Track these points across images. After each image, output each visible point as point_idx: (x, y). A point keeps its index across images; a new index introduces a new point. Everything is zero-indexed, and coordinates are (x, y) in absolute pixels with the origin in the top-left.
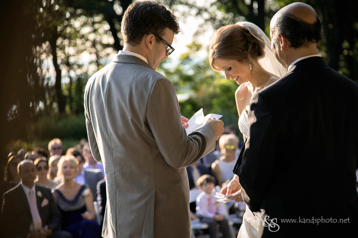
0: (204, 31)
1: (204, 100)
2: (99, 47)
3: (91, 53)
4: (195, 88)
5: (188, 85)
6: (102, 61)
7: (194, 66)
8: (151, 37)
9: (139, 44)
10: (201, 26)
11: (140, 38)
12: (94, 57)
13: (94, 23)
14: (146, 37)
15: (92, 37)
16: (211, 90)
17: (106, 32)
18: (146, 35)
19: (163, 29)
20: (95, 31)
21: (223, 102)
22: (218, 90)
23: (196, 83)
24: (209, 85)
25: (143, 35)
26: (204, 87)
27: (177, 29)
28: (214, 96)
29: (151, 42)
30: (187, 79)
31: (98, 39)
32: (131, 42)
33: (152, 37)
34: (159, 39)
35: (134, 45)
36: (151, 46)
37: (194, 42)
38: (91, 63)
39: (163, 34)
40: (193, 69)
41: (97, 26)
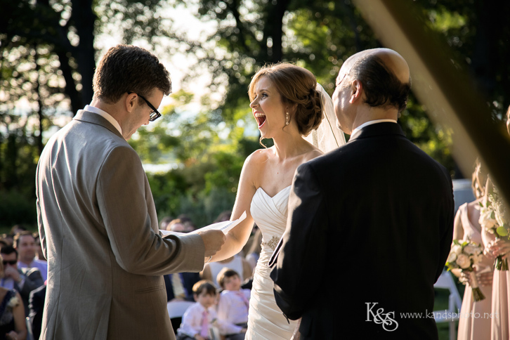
0: (197, 75)
1: (193, 174)
2: (43, 91)
3: (31, 100)
4: (182, 157)
5: (171, 152)
6: (47, 112)
7: (182, 124)
8: (133, 97)
9: (115, 103)
10: (192, 68)
11: (118, 97)
12: (35, 106)
13: (37, 57)
14: (127, 97)
15: (33, 76)
16: (204, 159)
17: (55, 71)
18: (126, 94)
19: (151, 88)
20: (38, 68)
21: (220, 177)
22: (214, 161)
23: (184, 149)
24: (202, 152)
25: (123, 93)
26: (194, 155)
27: (169, 90)
28: (208, 168)
29: (132, 103)
30: (171, 142)
31: (42, 79)
32: (105, 98)
33: (135, 97)
34: (144, 101)
35: (107, 103)
36: (131, 109)
37: (181, 90)
38: (31, 114)
39: (150, 95)
40: (179, 128)
41: (41, 61)
